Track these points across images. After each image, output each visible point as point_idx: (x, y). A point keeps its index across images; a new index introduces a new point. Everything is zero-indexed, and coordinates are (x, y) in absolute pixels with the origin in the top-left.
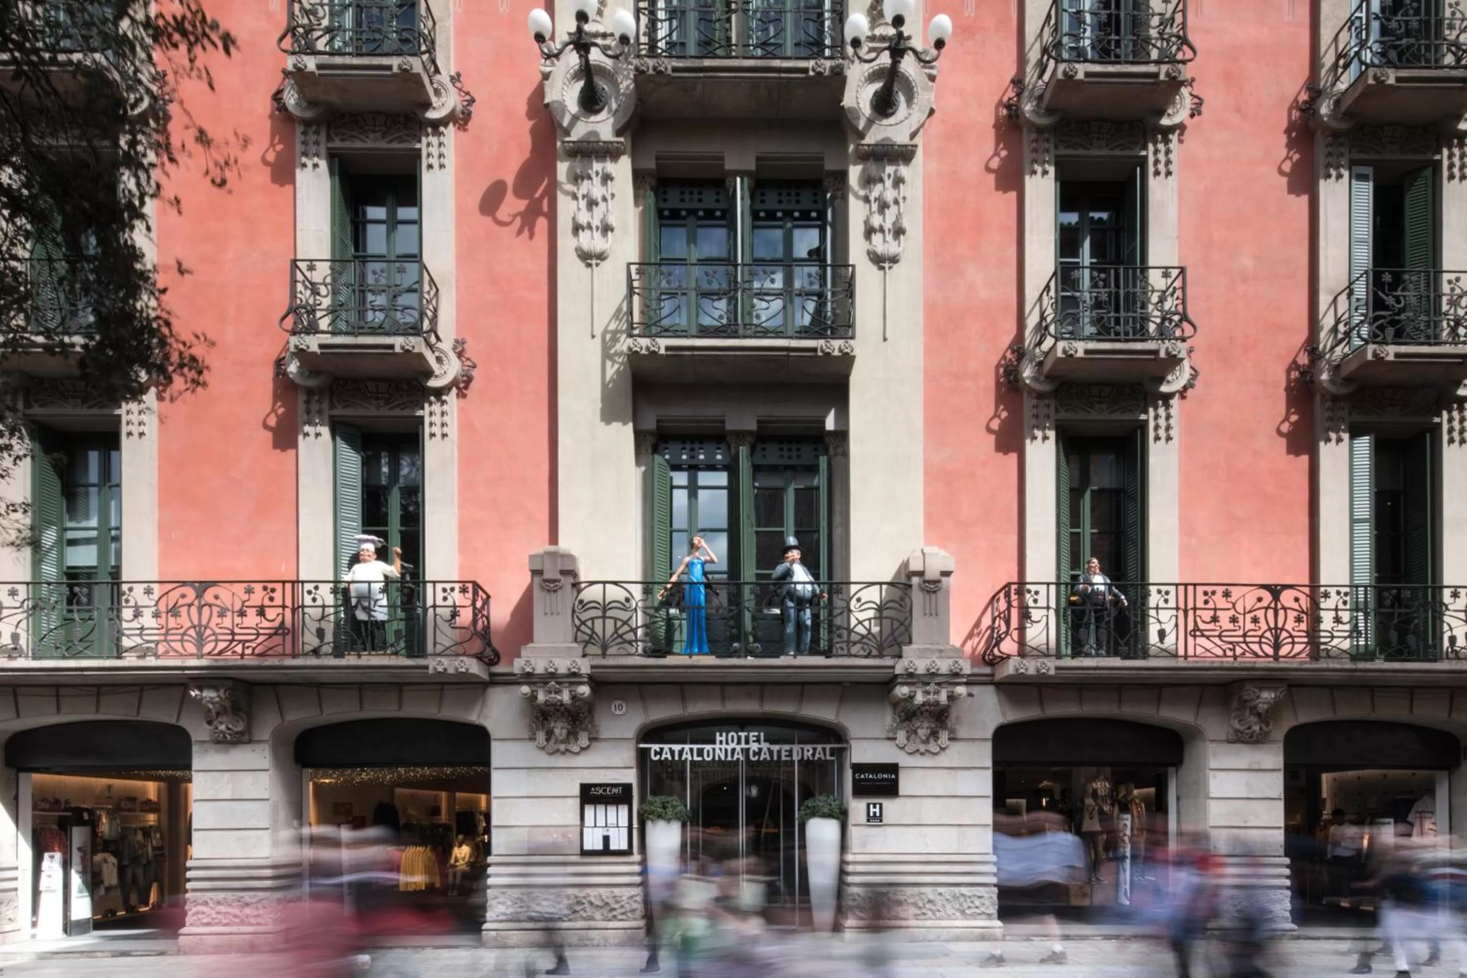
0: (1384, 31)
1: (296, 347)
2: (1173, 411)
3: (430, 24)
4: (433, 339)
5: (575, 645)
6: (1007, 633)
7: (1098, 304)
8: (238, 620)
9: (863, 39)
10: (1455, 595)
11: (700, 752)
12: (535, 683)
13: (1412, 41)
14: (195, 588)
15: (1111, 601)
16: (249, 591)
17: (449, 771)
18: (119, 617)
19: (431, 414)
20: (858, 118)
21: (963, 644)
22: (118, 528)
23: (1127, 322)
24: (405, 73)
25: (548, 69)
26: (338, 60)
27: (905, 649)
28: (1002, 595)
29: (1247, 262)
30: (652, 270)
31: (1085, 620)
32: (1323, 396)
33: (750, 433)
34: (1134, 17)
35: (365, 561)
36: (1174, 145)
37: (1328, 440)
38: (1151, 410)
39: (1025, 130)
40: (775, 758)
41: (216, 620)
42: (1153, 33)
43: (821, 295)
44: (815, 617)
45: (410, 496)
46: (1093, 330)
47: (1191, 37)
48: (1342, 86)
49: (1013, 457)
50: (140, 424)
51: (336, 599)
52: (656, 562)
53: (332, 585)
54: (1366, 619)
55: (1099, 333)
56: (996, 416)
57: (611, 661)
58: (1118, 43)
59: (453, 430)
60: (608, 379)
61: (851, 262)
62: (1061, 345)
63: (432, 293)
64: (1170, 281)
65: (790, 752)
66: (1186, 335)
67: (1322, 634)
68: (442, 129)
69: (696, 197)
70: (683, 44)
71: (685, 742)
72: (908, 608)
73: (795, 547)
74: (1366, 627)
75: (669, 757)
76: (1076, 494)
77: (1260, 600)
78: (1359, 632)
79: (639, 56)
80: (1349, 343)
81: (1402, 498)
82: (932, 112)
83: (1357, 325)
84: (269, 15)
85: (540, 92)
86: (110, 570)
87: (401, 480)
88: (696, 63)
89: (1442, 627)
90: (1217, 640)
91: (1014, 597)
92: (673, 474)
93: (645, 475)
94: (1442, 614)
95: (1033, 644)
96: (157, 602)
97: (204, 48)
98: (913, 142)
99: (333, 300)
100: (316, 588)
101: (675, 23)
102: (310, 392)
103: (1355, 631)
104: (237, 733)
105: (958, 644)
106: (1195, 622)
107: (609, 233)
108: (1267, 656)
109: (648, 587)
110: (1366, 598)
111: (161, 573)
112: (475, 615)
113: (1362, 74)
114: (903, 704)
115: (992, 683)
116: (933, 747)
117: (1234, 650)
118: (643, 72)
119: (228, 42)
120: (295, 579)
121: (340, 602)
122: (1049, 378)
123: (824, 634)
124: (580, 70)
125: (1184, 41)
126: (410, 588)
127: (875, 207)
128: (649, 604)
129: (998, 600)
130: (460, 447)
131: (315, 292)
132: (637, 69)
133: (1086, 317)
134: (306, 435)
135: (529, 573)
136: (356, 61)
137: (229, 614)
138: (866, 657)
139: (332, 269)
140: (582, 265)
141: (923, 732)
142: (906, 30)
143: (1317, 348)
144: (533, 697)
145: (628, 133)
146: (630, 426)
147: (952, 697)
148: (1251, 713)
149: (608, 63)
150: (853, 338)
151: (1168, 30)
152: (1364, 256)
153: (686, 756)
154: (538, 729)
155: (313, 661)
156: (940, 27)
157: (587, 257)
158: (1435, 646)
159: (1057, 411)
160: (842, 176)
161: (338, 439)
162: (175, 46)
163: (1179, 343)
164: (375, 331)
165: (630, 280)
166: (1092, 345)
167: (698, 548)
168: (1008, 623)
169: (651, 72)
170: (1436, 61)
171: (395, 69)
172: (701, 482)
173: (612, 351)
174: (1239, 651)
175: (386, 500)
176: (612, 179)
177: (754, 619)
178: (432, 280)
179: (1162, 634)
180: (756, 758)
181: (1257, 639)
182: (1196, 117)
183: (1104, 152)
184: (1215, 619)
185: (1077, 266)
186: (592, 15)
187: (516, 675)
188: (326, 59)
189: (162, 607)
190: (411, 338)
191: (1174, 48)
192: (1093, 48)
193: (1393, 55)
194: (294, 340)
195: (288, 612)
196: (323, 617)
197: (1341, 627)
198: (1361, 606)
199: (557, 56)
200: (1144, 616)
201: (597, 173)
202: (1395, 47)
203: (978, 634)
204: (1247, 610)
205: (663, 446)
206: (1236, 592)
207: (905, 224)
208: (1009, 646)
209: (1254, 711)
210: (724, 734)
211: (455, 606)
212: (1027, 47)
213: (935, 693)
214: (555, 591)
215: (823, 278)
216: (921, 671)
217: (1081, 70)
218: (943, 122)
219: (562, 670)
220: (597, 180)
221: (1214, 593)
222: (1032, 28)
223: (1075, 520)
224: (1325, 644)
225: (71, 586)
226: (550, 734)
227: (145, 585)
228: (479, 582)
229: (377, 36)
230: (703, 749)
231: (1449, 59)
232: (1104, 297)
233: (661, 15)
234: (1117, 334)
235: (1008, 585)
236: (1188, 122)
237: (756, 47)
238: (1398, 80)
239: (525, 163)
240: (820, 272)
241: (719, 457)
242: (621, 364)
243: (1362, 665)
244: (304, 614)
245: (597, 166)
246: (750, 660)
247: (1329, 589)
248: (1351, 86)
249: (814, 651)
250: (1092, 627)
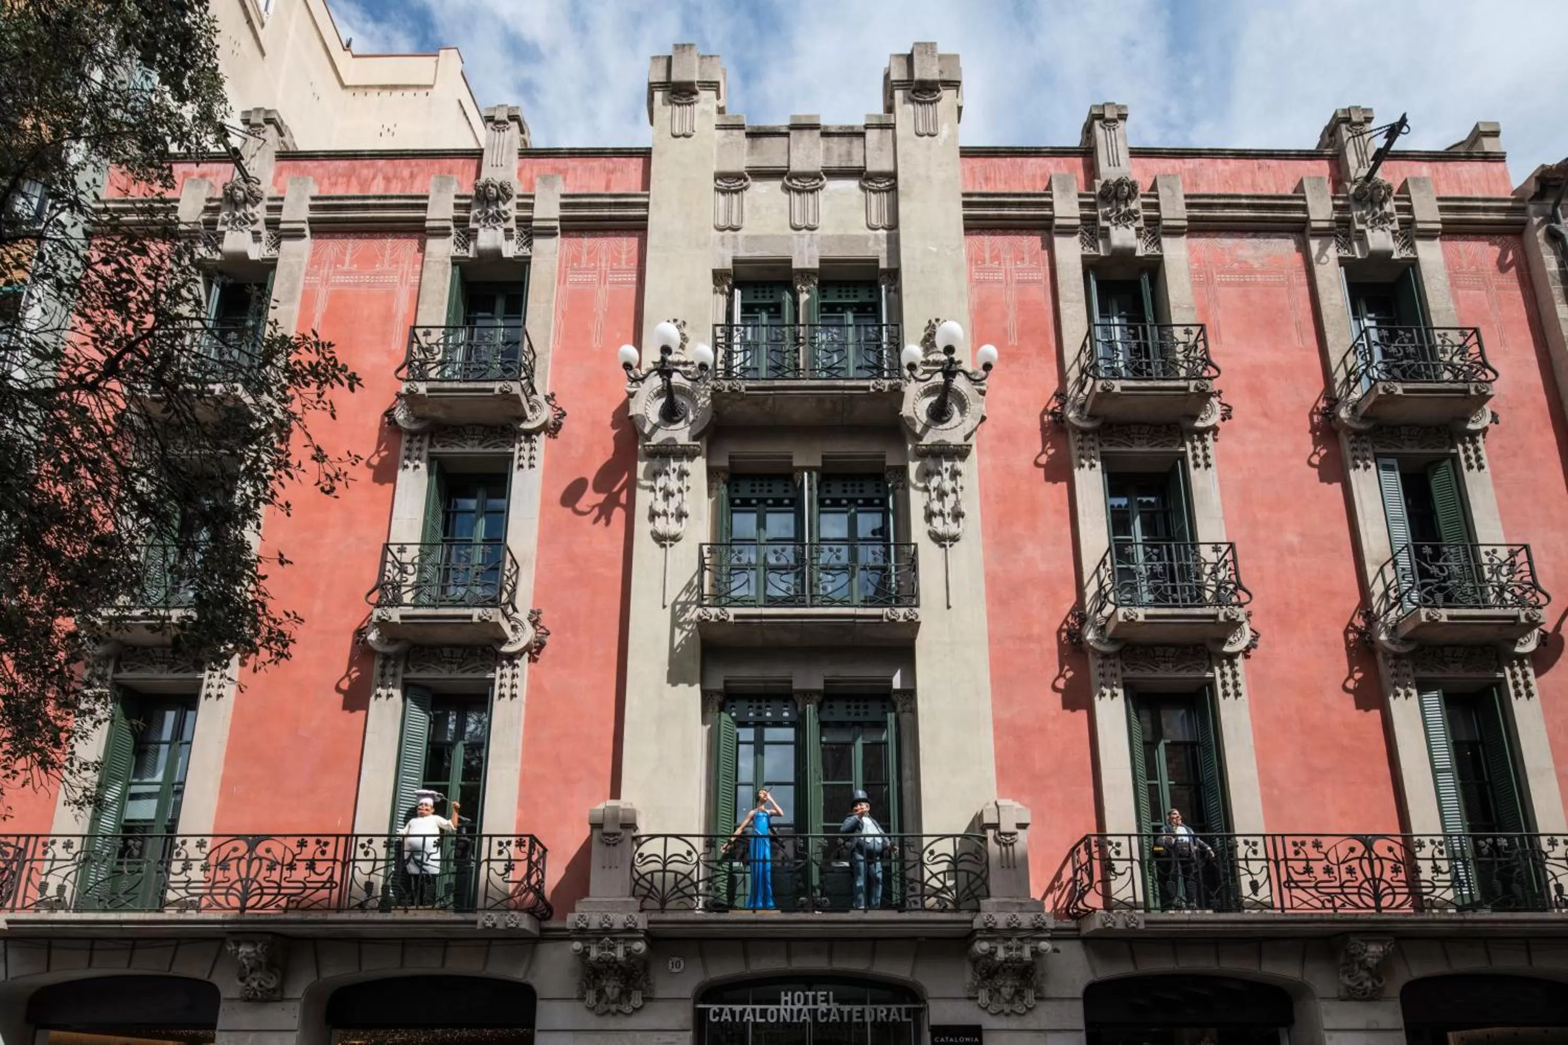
0: (1385, 354)
1: (379, 618)
2: (1238, 669)
3: (531, 357)
4: (510, 610)
5: (632, 899)
6: (1090, 885)
7: (1153, 575)
8: (286, 873)
9: (918, 364)
10: (1553, 843)
11: (763, 1013)
12: (588, 939)
13: (1412, 362)
14: (248, 842)
15: (1196, 851)
16: (302, 844)
17: (488, 1032)
18: (168, 871)
19: (502, 676)
20: (915, 424)
21: (1044, 897)
22: (183, 783)
23: (1183, 590)
24: (506, 396)
25: (633, 390)
26: (447, 385)
27: (983, 902)
28: (1082, 847)
29: (1291, 537)
30: (723, 549)
31: (1172, 871)
32: (1385, 655)
33: (817, 692)
34: (1161, 345)
35: (422, 815)
36: (1210, 442)
37: (1397, 695)
38: (1217, 669)
39: (1070, 433)
40: (846, 1020)
41: (264, 873)
42: (1180, 357)
43: (884, 569)
44: (886, 870)
45: (473, 751)
46: (1152, 597)
47: (1214, 359)
48: (1356, 395)
49: (1082, 714)
50: (219, 687)
51: (388, 852)
52: (720, 815)
53: (386, 839)
54: (1466, 869)
55: (1156, 600)
56: (1061, 675)
57: (669, 916)
58: (1149, 365)
59: (522, 691)
60: (676, 643)
61: (913, 541)
62: (1121, 611)
63: (513, 571)
64: (1220, 555)
65: (863, 1012)
66: (1242, 601)
67: (1423, 884)
68: (534, 437)
69: (766, 488)
70: (756, 369)
71: (747, 1002)
72: (984, 861)
73: (863, 800)
74: (1467, 875)
75: (729, 1018)
76: (1150, 746)
77: (1352, 850)
78: (1461, 882)
79: (716, 379)
80: (1401, 606)
81: (1480, 748)
82: (983, 419)
83: (1407, 591)
84: (390, 353)
85: (625, 406)
86: (166, 823)
87: (467, 736)
88: (768, 384)
89: (1546, 876)
90: (1313, 891)
91: (1095, 849)
92: (738, 730)
93: (710, 732)
94: (1543, 863)
95: (1120, 897)
96: (208, 855)
97: (332, 386)
98: (968, 442)
99: (418, 578)
100: (370, 842)
101: (749, 354)
102: (386, 657)
103: (1456, 882)
104: (269, 990)
105: (1039, 898)
106: (1288, 873)
107: (684, 519)
108: (1369, 907)
109: (711, 841)
110: (1461, 846)
111: (215, 827)
112: (530, 869)
113: (1372, 386)
114: (983, 960)
115: (1077, 938)
116: (1020, 1009)
117: (1332, 901)
118: (719, 391)
119: (354, 381)
120: (349, 832)
121: (392, 856)
122: (1113, 640)
123: (896, 887)
124: (663, 389)
125: (1208, 362)
126: (465, 841)
127: (934, 495)
128: (711, 857)
129: (1079, 852)
130: (527, 706)
131: (402, 570)
132: (713, 388)
133: (1144, 586)
134: (379, 696)
135: (589, 827)
136: (462, 386)
137: (278, 867)
138: (942, 911)
139: (420, 550)
140: (656, 546)
141: (1006, 991)
142: (956, 356)
143: (1372, 611)
144: (584, 954)
145: (704, 439)
146: (697, 687)
147: (1036, 953)
148: (1360, 967)
149: (688, 384)
150: (917, 606)
151: (1192, 354)
152: (1402, 532)
153: (748, 1017)
154: (588, 988)
155: (359, 916)
156: (987, 355)
157: (661, 539)
158: (1542, 895)
159: (1123, 670)
160: (903, 471)
161: (409, 701)
162: (308, 385)
163: (1236, 609)
164: (454, 604)
165: (701, 558)
166: (1151, 611)
167: (763, 802)
168: (1091, 875)
169: (726, 390)
170: (1436, 377)
171: (497, 392)
172: (767, 739)
173: (682, 620)
174: (1338, 903)
175: (450, 756)
176: (688, 475)
177: (822, 872)
178: (514, 560)
179: (1255, 886)
180: (825, 1020)
181: (1356, 890)
182: (1227, 421)
183: (1146, 449)
184: (1308, 870)
185: (1130, 543)
186: (675, 348)
187: (568, 930)
188: (436, 385)
189: (212, 861)
190: (489, 609)
191: (1200, 368)
192: (1126, 367)
193: (1396, 372)
194: (377, 612)
195: (338, 866)
196: (373, 872)
197: (1441, 877)
198: (1459, 855)
199: (643, 380)
200: (1234, 868)
201: (674, 470)
202: (1398, 367)
203: (1059, 887)
204: (1341, 860)
205: (729, 704)
206: (1327, 843)
207: (963, 508)
208: (1093, 900)
209: (1362, 964)
210: (790, 994)
211: (510, 860)
212: (1067, 368)
213: (1017, 949)
214: (615, 845)
215: (887, 555)
216: (1001, 925)
217: (1117, 386)
218: (994, 426)
219: (618, 926)
220: (674, 476)
221: (1303, 843)
222: (1069, 355)
223: (1152, 773)
224: (1427, 894)
225: (125, 840)
226: (601, 993)
227: (199, 839)
228: (536, 836)
229: (483, 366)
230: (766, 1010)
231: (1447, 375)
232: (1159, 569)
233: (737, 348)
234: (1175, 600)
235: (1086, 837)
236: (1220, 424)
237: (821, 371)
238: (1405, 391)
239: (608, 462)
240: (883, 549)
241: (786, 714)
242: (689, 631)
243: (1469, 915)
244: (354, 867)
245: (674, 465)
246: (818, 915)
247: (1422, 839)
248: (1364, 396)
249: (886, 905)
250: (1180, 879)
